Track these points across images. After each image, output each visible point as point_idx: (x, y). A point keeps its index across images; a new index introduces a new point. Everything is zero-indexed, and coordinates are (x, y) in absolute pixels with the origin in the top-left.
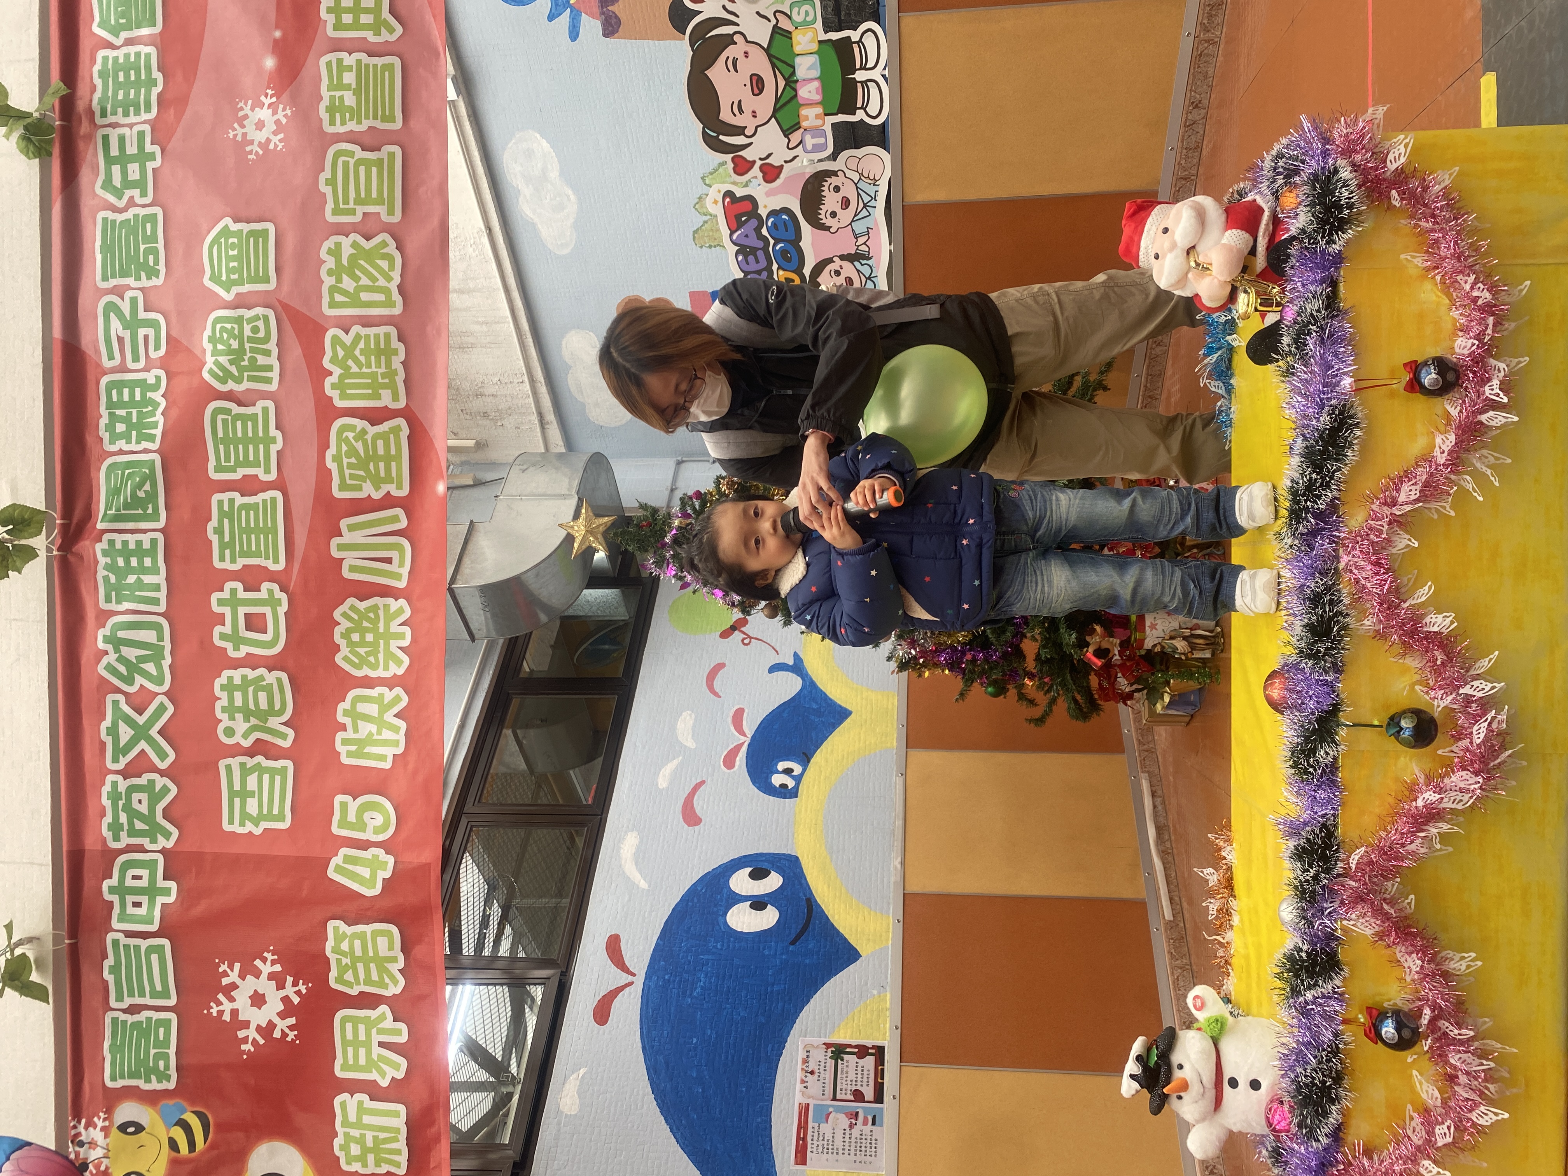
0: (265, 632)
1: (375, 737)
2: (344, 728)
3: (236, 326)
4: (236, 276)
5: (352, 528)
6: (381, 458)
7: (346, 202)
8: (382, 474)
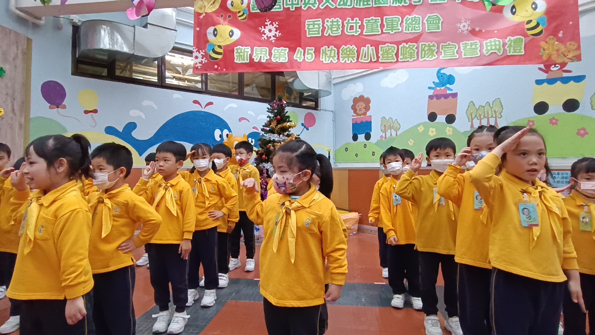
0: (350, 30)
1: (327, 56)
2: (328, 48)
3: (418, 23)
4: (429, 22)
5: (372, 49)
6: (388, 56)
7: (445, 48)
8: (384, 56)
